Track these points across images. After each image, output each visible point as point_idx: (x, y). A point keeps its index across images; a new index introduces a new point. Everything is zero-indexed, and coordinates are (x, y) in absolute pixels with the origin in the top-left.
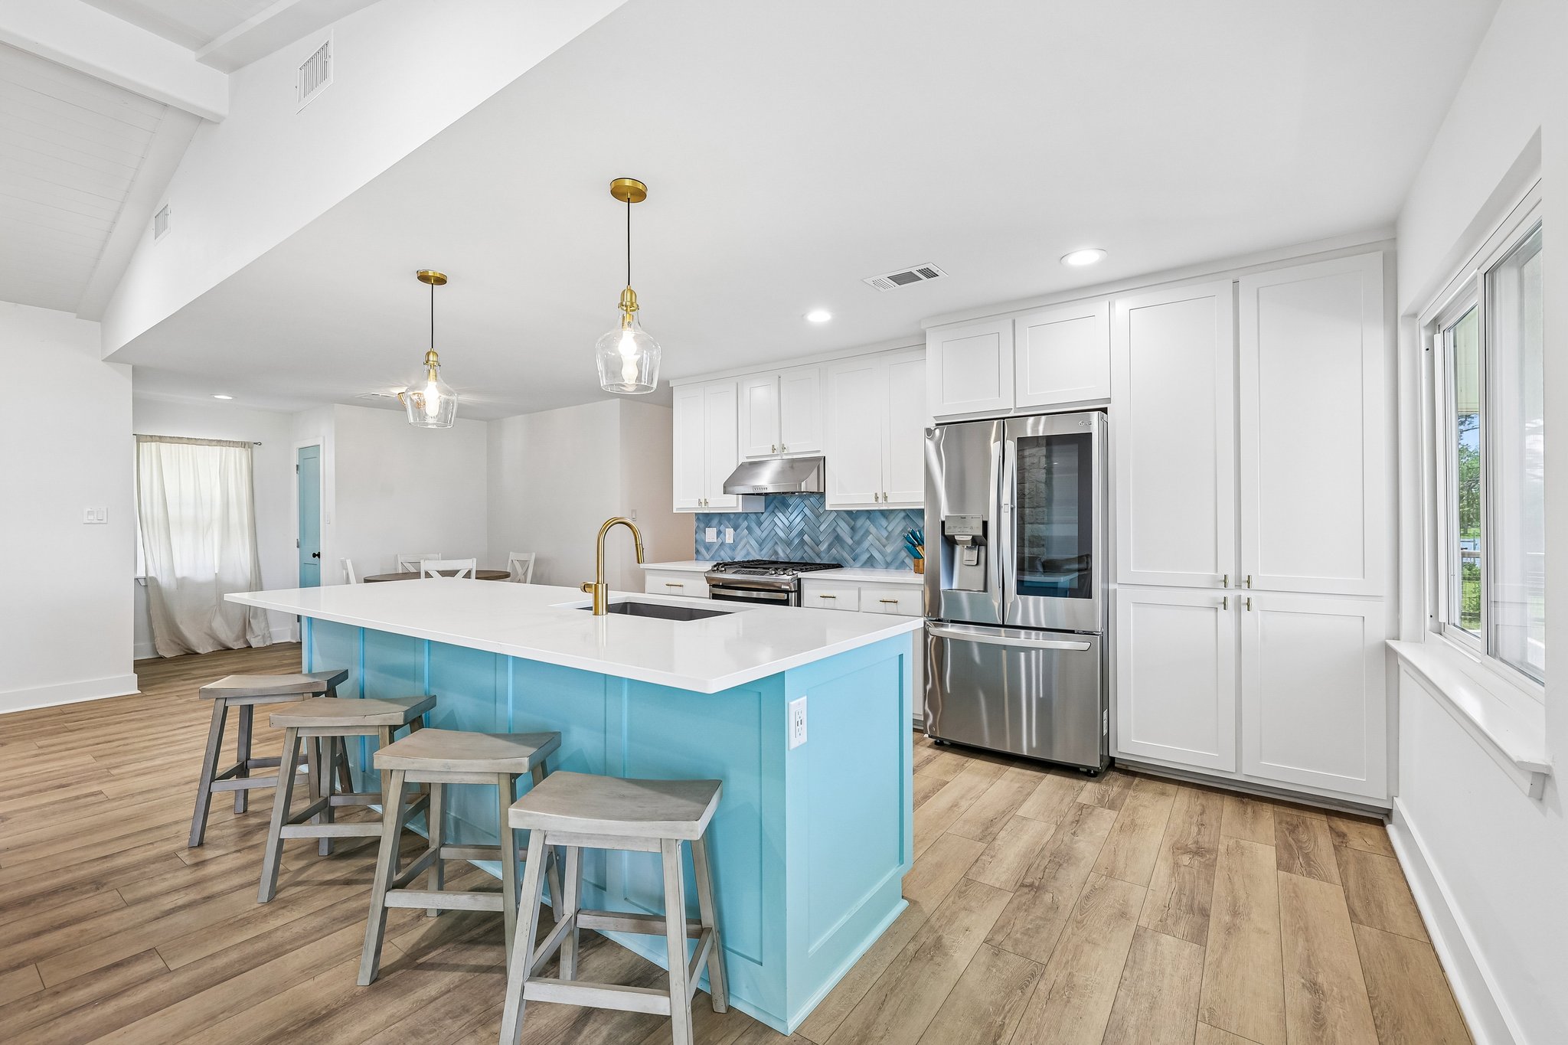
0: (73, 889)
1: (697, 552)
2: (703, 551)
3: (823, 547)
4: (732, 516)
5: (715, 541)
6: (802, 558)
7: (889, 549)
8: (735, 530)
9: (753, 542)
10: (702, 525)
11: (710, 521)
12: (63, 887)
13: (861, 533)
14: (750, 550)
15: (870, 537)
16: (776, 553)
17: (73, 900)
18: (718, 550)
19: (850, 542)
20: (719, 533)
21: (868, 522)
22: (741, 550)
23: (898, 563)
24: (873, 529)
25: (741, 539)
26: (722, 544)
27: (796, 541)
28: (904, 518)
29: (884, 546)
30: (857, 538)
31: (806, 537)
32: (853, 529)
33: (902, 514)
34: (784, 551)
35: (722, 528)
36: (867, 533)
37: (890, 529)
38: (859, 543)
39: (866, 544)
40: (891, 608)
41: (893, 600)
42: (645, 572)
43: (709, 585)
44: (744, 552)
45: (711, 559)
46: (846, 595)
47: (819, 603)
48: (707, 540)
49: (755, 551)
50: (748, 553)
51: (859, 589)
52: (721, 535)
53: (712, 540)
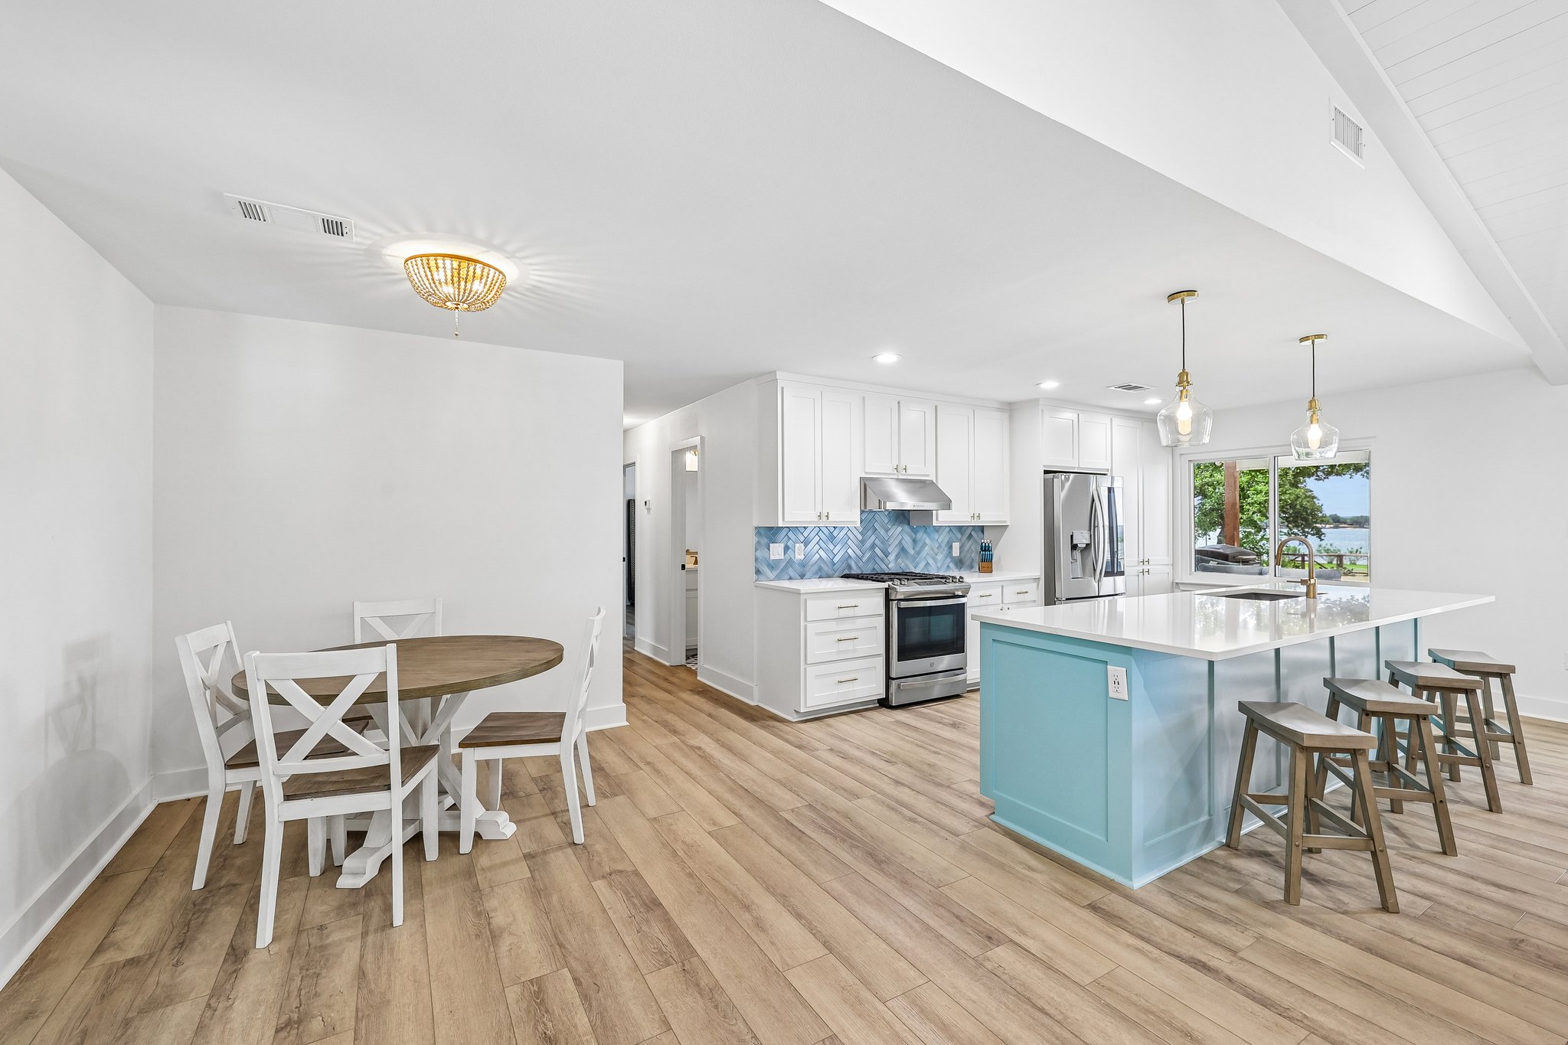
0: (1540, 957)
1: (758, 572)
2: (765, 569)
3: (892, 557)
4: (802, 531)
5: (782, 557)
7: (940, 555)
8: (806, 545)
10: (764, 541)
11: (775, 535)
12: (1544, 965)
13: (920, 544)
14: (823, 565)
15: (927, 548)
16: (850, 567)
17: (1554, 948)
18: (785, 566)
20: (786, 548)
21: (925, 536)
22: (813, 566)
24: (928, 541)
25: (812, 556)
26: (790, 562)
27: (867, 555)
28: (949, 532)
29: (936, 554)
30: (918, 548)
31: (877, 550)
32: (914, 541)
33: (948, 529)
34: (856, 564)
35: (790, 543)
36: (925, 544)
37: (940, 540)
38: (919, 553)
39: (923, 554)
40: (1022, 597)
41: (1024, 591)
42: (802, 597)
43: (888, 601)
44: (815, 568)
45: (778, 578)
46: (996, 592)
47: (978, 601)
48: (772, 558)
49: (828, 566)
50: (820, 569)
51: (1002, 586)
52: (789, 551)
53: (777, 557)
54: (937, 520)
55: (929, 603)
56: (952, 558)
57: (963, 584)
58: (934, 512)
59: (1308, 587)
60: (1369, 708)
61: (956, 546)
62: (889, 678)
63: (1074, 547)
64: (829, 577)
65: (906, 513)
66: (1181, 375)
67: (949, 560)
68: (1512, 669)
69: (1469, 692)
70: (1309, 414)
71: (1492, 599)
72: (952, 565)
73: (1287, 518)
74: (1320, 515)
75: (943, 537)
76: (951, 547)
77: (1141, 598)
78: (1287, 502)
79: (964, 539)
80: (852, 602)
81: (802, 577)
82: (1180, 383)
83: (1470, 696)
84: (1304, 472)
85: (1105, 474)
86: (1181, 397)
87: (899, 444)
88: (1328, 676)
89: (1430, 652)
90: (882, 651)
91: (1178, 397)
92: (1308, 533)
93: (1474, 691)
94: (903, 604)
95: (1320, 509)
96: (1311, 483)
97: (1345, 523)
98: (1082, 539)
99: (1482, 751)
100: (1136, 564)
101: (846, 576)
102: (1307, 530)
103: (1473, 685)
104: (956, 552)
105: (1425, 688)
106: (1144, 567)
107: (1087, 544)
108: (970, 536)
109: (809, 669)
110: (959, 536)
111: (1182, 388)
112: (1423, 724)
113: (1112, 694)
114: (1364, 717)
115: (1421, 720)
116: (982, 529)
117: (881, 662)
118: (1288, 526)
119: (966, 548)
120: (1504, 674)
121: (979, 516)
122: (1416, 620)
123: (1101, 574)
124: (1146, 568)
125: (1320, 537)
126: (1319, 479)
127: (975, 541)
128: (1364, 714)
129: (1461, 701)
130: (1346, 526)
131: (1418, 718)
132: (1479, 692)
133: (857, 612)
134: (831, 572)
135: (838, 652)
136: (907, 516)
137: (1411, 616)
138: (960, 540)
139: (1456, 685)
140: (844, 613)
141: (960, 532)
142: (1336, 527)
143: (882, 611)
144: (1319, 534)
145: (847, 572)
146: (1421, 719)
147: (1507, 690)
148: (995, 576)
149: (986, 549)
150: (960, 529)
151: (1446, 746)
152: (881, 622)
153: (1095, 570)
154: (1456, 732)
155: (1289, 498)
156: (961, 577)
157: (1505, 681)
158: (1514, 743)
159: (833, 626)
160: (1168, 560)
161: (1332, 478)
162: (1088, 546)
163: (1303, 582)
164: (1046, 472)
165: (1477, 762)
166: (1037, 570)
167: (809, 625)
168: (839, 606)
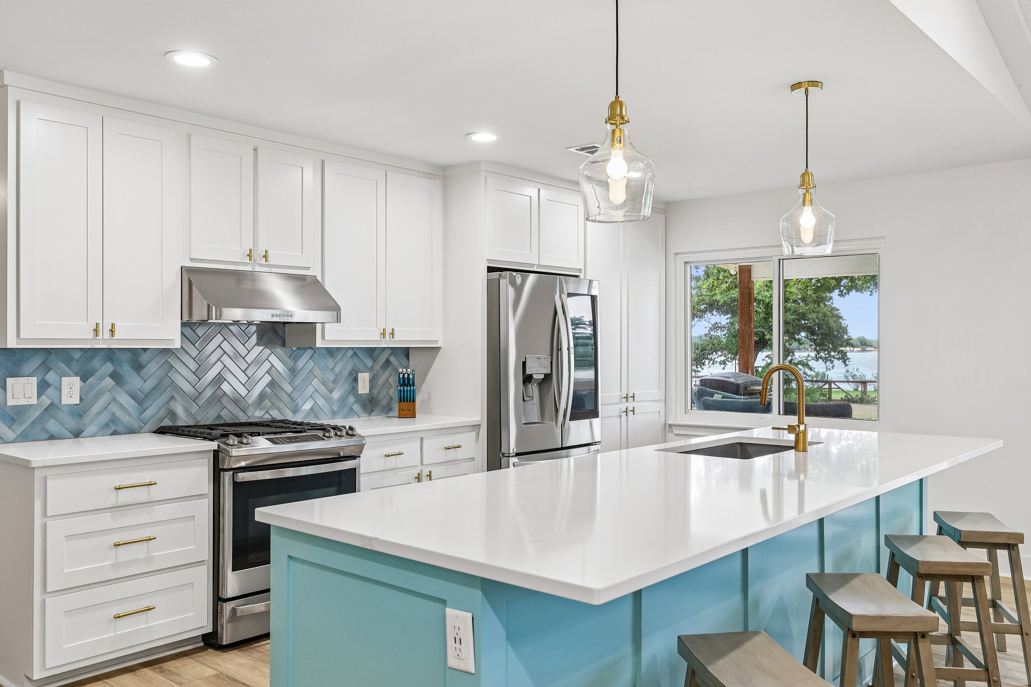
3: (253, 397)
4: (77, 356)
5: (34, 401)
6: (219, 417)
7: (336, 395)
8: (84, 379)
9: (125, 399)
11: (17, 363)
14: (119, 413)
15: (315, 382)
16: (173, 415)
18: (40, 418)
19: (289, 389)
20: (43, 386)
21: (309, 363)
22: (99, 414)
23: (345, 411)
25: (97, 397)
26: (52, 409)
27: (209, 393)
28: (352, 357)
29: (331, 392)
30: (299, 382)
31: (226, 387)
32: (292, 371)
33: (350, 353)
34: (185, 410)
35: (51, 377)
36: (311, 377)
37: (337, 370)
38: (301, 389)
39: (309, 390)
40: (451, 454)
41: (456, 445)
42: (38, 475)
43: (217, 472)
44: (104, 418)
45: (24, 437)
46: (411, 449)
47: (381, 464)
48: (11, 402)
49: (129, 414)
50: (114, 420)
51: (422, 439)
52: (50, 391)
53: (22, 402)
54: (323, 337)
55: (290, 473)
56: (359, 398)
57: (354, 438)
58: (319, 327)
59: (797, 436)
60: (856, 626)
61: (364, 379)
62: (218, 599)
63: (527, 379)
64: (131, 431)
65: (279, 327)
66: (612, 106)
67: (352, 399)
68: (1020, 538)
69: (975, 579)
70: (801, 192)
71: (999, 444)
72: (356, 407)
73: (815, 340)
74: (846, 337)
75: (343, 366)
76: (356, 380)
77: (624, 451)
78: (815, 322)
79: (378, 367)
80: (146, 477)
81: (77, 434)
82: (611, 119)
83: (977, 584)
84: (825, 286)
85: (577, 276)
86: (613, 140)
87: (255, 217)
88: (814, 569)
89: (936, 517)
90: (206, 553)
91: (609, 141)
92: (834, 357)
93: (981, 578)
94: (243, 477)
95: (845, 331)
96: (836, 300)
97: (871, 346)
98: (538, 370)
99: (989, 659)
100: (618, 401)
101: (162, 431)
102: (833, 354)
103: (980, 570)
104: (363, 388)
105: (928, 576)
106: (627, 404)
107: (545, 375)
108: (388, 363)
109: (50, 601)
110: (369, 363)
111: (614, 127)
112: (922, 644)
113: (452, 662)
114: (850, 639)
115: (920, 639)
116: (406, 352)
117: (204, 575)
118: (815, 349)
119: (380, 382)
120: (1011, 544)
121: (392, 334)
122: (921, 480)
123: (565, 416)
124: (630, 405)
125: (844, 362)
126: (841, 294)
127: (396, 370)
128: (850, 636)
129: (967, 590)
130: (872, 349)
131: (916, 637)
132: (987, 578)
133: (155, 493)
134: (136, 425)
135: (115, 566)
136: (280, 333)
137: (916, 477)
138: (370, 370)
139: (962, 571)
140: (126, 497)
141: (371, 357)
142: (864, 350)
143: (207, 488)
144: (844, 358)
145: (167, 423)
146: (919, 637)
147: (1015, 565)
148: (420, 423)
149: (407, 382)
150: (371, 352)
151: (951, 648)
152: (205, 507)
153: (557, 410)
154: (961, 626)
155: (817, 318)
156: (351, 428)
157: (1013, 553)
158: (1022, 634)
159: (105, 521)
160: (658, 394)
161: (853, 293)
162: (548, 377)
163: (791, 429)
164: (491, 269)
165: (983, 676)
166: (477, 413)
167: (51, 524)
168: (117, 485)
